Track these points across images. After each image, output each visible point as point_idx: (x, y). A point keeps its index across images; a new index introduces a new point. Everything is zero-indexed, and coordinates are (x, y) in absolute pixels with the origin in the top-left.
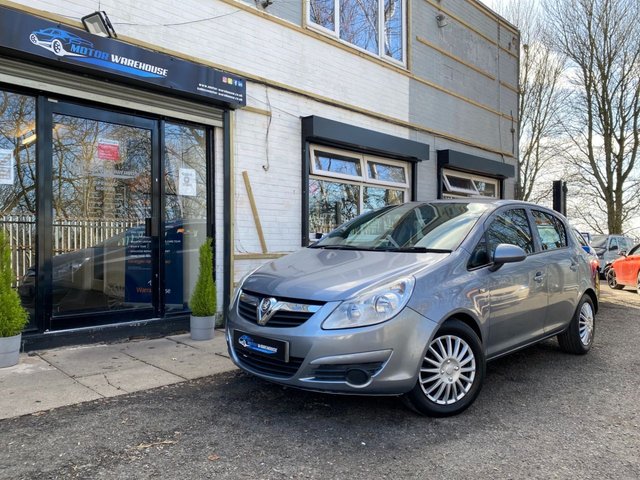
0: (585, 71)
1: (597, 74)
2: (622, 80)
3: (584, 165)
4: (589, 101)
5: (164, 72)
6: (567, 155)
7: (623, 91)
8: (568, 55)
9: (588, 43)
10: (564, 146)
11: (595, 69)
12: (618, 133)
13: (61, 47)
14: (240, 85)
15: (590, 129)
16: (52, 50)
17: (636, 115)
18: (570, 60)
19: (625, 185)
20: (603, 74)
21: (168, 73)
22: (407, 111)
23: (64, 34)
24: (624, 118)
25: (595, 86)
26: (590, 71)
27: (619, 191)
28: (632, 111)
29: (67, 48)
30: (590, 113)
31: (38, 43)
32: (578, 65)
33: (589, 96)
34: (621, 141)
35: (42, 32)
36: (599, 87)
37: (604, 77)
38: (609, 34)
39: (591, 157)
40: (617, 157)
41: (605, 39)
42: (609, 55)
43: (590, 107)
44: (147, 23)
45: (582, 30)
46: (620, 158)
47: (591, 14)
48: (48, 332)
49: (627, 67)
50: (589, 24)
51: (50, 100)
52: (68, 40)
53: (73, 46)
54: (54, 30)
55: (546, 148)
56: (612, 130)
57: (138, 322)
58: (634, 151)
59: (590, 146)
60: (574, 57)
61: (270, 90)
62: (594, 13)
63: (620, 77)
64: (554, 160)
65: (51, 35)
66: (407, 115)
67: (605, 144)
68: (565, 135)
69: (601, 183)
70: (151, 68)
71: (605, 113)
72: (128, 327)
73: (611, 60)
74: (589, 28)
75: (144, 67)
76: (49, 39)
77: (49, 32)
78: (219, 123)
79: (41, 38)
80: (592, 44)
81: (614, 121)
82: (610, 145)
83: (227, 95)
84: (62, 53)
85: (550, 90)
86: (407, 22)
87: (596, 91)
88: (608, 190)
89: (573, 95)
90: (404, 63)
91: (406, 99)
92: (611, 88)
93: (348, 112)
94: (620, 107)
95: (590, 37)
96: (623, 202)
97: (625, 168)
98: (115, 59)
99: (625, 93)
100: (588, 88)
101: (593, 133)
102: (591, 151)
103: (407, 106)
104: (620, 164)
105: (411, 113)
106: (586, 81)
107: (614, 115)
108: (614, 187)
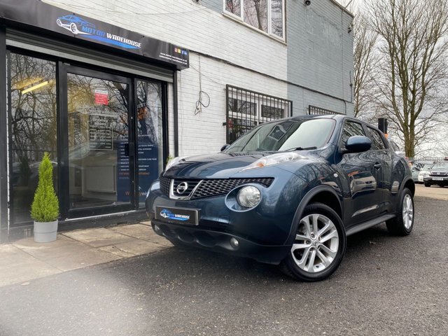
0: (390, 44)
1: (398, 46)
2: (414, 51)
3: (389, 108)
4: (393, 64)
5: (139, 45)
6: (378, 101)
7: (415, 58)
8: (378, 33)
9: (392, 24)
10: (376, 95)
11: (396, 42)
12: (412, 87)
13: (76, 28)
14: (186, 53)
15: (394, 83)
16: (70, 30)
17: (424, 74)
18: (380, 36)
19: (416, 122)
20: (401, 46)
21: (141, 46)
22: (286, 71)
23: (78, 20)
24: (415, 76)
25: (397, 54)
26: (394, 44)
27: (412, 126)
28: (421, 71)
29: (80, 29)
30: (393, 73)
31: (62, 25)
32: (385, 40)
33: (393, 62)
34: (413, 92)
35: (64, 18)
36: (400, 54)
37: (403, 48)
38: (406, 19)
39: (394, 102)
40: (411, 102)
41: (403, 23)
42: (406, 33)
43: (393, 68)
44: (125, 11)
45: (388, 16)
46: (413, 103)
47: (394, 5)
48: (67, 220)
49: (418, 41)
50: (393, 11)
51: (65, 64)
52: (80, 23)
53: (83, 27)
54: (71, 16)
55: (364, 96)
56: (408, 85)
57: (123, 213)
58: (422, 98)
59: (393, 95)
60: (383, 34)
61: (201, 57)
62: (396, 4)
63: (413, 48)
64: (370, 105)
65: (69, 20)
66: (286, 74)
67: (403, 94)
68: (376, 88)
69: (401, 121)
70: (131, 42)
71: (403, 73)
72: (117, 216)
73: (407, 36)
74: (393, 15)
75: (127, 41)
76: (68, 22)
77: (68, 18)
78: (170, 80)
79: (64, 22)
80: (395, 25)
81: (409, 78)
82: (407, 94)
83: (178, 60)
84: (77, 32)
85: (366, 57)
86: (285, 11)
87: (397, 57)
88: (405, 125)
89: (381, 61)
90: (284, 39)
91: (285, 63)
92: (407, 55)
93: (249, 72)
94: (413, 69)
95: (394, 21)
96: (416, 133)
97: (416, 110)
98: (109, 36)
99: (417, 59)
100: (392, 55)
101: (396, 86)
102: (394, 99)
103: (286, 67)
104: (413, 107)
105: (289, 73)
106: (390, 51)
107: (409, 74)
108: (409, 124)
